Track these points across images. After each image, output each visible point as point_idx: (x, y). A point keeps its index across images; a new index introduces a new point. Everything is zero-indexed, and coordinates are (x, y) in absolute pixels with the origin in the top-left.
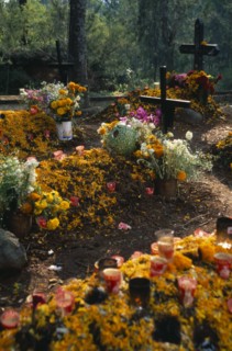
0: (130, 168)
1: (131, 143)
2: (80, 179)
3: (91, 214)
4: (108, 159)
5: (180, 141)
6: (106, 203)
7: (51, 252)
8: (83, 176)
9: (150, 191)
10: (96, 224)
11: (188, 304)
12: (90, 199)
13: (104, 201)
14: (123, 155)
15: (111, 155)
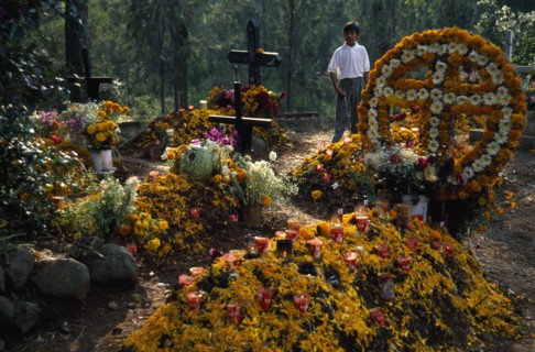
0: (211, 194)
1: (209, 167)
2: (162, 206)
3: (180, 241)
4: (186, 186)
5: (263, 162)
6: (193, 230)
7: (152, 274)
8: (165, 202)
9: (235, 218)
10: (185, 251)
11: (318, 256)
12: (176, 226)
13: (190, 228)
14: (201, 181)
15: (189, 181)
